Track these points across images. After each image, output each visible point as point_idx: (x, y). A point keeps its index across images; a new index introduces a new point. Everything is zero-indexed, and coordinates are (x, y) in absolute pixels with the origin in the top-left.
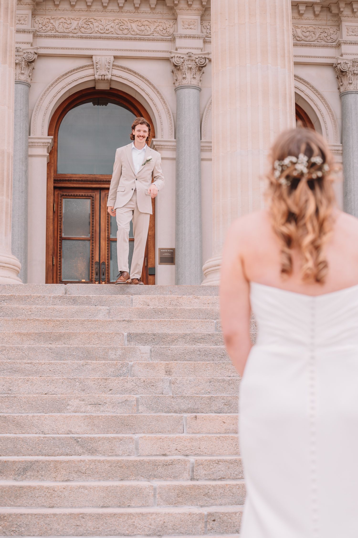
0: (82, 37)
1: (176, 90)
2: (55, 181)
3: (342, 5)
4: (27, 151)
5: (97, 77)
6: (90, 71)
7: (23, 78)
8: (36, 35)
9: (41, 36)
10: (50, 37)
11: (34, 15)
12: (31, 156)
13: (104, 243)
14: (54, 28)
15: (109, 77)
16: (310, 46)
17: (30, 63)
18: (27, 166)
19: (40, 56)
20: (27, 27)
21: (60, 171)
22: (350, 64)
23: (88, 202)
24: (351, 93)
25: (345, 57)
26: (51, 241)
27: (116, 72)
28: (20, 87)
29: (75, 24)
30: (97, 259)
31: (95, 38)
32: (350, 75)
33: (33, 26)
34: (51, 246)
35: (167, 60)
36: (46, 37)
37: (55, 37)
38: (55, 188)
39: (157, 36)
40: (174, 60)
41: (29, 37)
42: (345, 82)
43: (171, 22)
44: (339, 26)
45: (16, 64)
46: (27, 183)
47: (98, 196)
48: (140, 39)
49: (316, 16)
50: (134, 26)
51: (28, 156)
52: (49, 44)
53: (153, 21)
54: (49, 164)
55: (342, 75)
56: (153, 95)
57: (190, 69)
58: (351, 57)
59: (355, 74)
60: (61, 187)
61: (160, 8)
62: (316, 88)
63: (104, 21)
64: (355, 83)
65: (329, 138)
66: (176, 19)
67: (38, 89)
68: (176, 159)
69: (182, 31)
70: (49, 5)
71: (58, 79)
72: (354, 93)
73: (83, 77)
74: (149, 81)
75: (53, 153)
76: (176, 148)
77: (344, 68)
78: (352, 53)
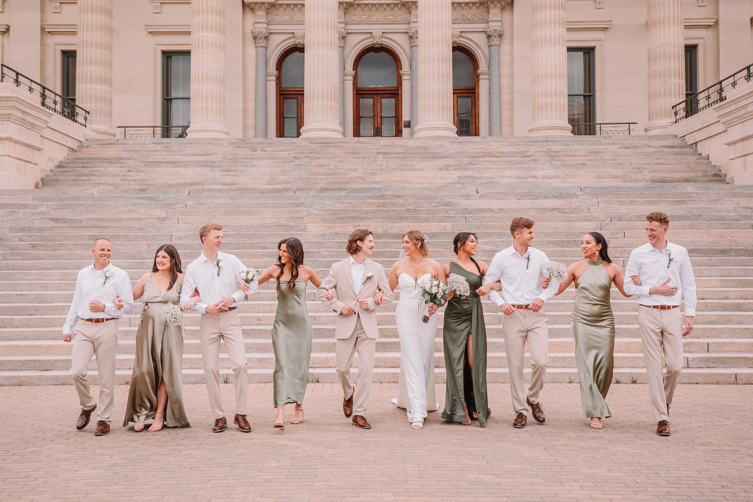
0: (367, 24)
1: (411, 47)
2: (357, 91)
3: (489, 3)
4: (344, 78)
5: (374, 42)
6: (371, 40)
7: (341, 44)
8: (346, 24)
9: (348, 24)
10: (353, 24)
11: (345, 14)
12: (345, 80)
13: (379, 119)
14: (354, 20)
15: (380, 42)
16: (474, 23)
17: (344, 38)
18: (344, 84)
19: (348, 34)
20: (342, 20)
21: (359, 86)
22: (493, 31)
23: (372, 100)
24: (493, 45)
25: (491, 28)
26: (355, 119)
27: (384, 40)
28: (340, 49)
29: (364, 17)
30: (376, 126)
31: (373, 24)
32: (493, 37)
33: (345, 20)
34: (355, 121)
35: (407, 33)
36: (351, 24)
37: (355, 24)
38: (356, 94)
39: (402, 22)
40: (410, 34)
41: (343, 25)
42: (491, 40)
43: (408, 15)
44: (488, 13)
45: (339, 39)
46: (344, 93)
47: (376, 97)
48: (394, 24)
49: (478, 8)
50: (391, 17)
51: (344, 80)
52: (352, 28)
53: (400, 14)
54: (353, 83)
55: (489, 37)
56: (400, 50)
57: (417, 37)
58: (494, 28)
59: (495, 36)
60: (360, 93)
61: (403, 8)
62: (477, 43)
63: (378, 15)
64: (495, 41)
65: (483, 67)
66: (410, 13)
67: (348, 49)
68: (411, 80)
69: (413, 19)
70: (352, 9)
71: (357, 44)
72: (496, 45)
73: (368, 43)
74: (398, 43)
75: (355, 78)
76: (411, 75)
77: (490, 33)
78: (494, 26)
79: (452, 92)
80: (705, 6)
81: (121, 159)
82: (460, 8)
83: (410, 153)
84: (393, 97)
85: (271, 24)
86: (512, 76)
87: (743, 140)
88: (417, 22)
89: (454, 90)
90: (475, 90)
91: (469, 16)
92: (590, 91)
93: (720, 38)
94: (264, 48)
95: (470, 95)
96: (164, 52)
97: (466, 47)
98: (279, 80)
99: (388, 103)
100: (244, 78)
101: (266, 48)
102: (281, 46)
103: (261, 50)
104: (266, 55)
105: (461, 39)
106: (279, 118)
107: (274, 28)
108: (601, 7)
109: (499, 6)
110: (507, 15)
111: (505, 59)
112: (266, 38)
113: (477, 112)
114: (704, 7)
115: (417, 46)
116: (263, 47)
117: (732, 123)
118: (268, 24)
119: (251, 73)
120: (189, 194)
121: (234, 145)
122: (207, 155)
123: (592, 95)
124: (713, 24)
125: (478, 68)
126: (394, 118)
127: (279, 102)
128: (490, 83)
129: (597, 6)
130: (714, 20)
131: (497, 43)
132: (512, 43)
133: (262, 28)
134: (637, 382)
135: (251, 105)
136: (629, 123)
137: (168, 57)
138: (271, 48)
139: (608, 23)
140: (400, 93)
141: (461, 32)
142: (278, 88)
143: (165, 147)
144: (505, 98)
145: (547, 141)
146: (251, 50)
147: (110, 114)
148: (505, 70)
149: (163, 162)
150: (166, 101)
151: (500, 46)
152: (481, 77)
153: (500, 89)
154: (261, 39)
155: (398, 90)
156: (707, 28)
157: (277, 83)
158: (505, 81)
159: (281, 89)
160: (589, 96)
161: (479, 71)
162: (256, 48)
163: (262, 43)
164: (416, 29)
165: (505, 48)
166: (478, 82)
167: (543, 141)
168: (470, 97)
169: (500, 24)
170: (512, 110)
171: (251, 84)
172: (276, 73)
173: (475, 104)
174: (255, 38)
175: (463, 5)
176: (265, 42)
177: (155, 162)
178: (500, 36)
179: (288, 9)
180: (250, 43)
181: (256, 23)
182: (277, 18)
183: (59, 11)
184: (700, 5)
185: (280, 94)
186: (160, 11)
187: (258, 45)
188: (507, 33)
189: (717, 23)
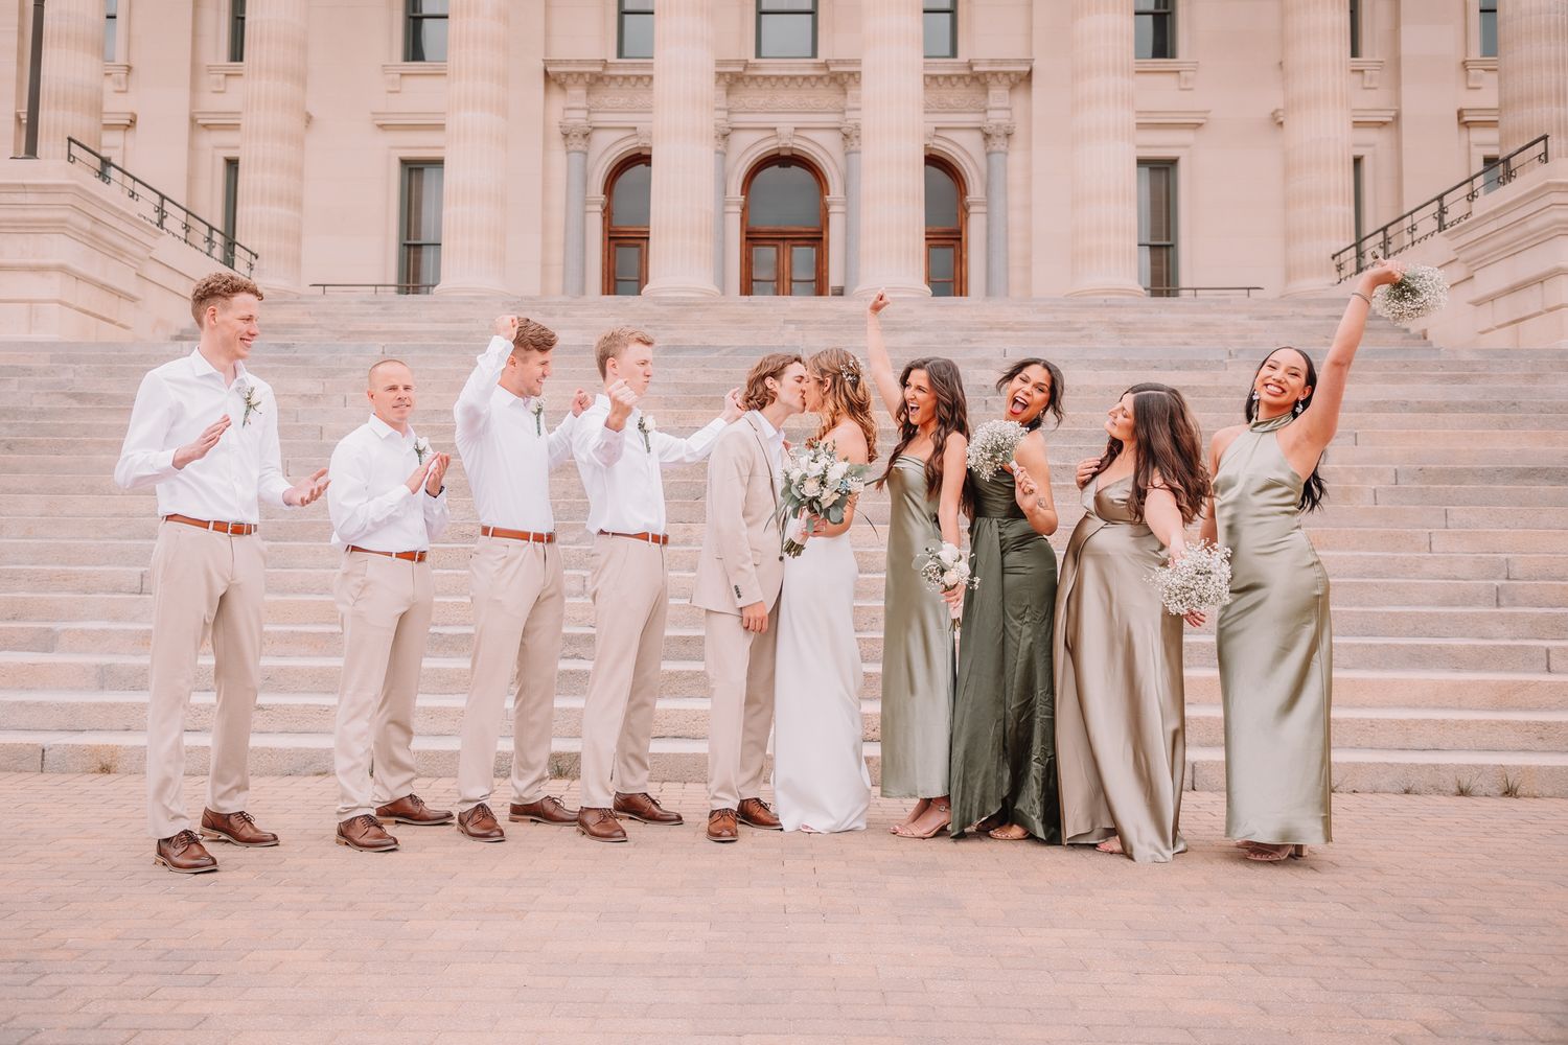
0: (767, 112)
1: (846, 154)
2: (747, 233)
3: (989, 75)
4: (723, 209)
5: (781, 146)
6: (774, 141)
7: (719, 148)
8: (730, 112)
9: (734, 113)
10: (741, 113)
11: (728, 94)
12: (728, 212)
13: (787, 284)
14: (744, 105)
15: (790, 145)
16: (960, 112)
17: (725, 136)
18: (724, 220)
19: (733, 129)
20: (723, 105)
21: (752, 225)
22: (994, 127)
23: (774, 249)
24: (994, 153)
25: (991, 121)
26: (744, 283)
27: (796, 141)
28: (718, 156)
29: (762, 101)
31: (779, 112)
32: (994, 137)
33: (727, 104)
34: (744, 287)
35: (839, 129)
36: (738, 113)
37: (745, 112)
38: (747, 238)
39: (832, 110)
40: (844, 130)
41: (724, 114)
42: (990, 143)
43: (842, 96)
44: (987, 94)
45: (716, 137)
46: (724, 234)
47: (782, 245)
48: (816, 112)
49: (967, 86)
50: (811, 100)
51: (725, 213)
52: (741, 119)
53: (826, 96)
54: (742, 219)
55: (987, 136)
56: (827, 159)
57: (857, 137)
58: (995, 121)
59: (998, 136)
60: (752, 238)
61: (832, 86)
62: (965, 150)
63: (787, 98)
64: (998, 144)
65: (975, 191)
66: (846, 94)
67: (732, 157)
68: (845, 214)
69: (850, 104)
70: (741, 85)
71: (749, 148)
72: (1000, 152)
73: (767, 146)
74: (823, 148)
75: (745, 209)
76: (845, 204)
77: (988, 131)
78: (996, 118)
79: (923, 236)
80: (1374, 88)
81: (297, 326)
82: (935, 86)
83: (848, 322)
84: (813, 246)
85: (594, 112)
86: (1028, 208)
87: (1513, 289)
88: (859, 109)
89: (927, 233)
90: (960, 233)
91: (952, 101)
92: (1168, 239)
93: (1404, 146)
94: (582, 155)
95: (952, 242)
96: (404, 162)
97: (942, 156)
98: (608, 213)
99: (803, 255)
100: (545, 207)
101: (586, 154)
102: (612, 151)
103: (576, 157)
104: (585, 166)
105: (937, 141)
106: (606, 281)
107: (599, 119)
108: (1189, 86)
109: (1005, 81)
110: (1019, 99)
111: (1016, 177)
112: (586, 135)
113: (964, 275)
114: (1374, 91)
115: (859, 152)
116: (580, 152)
117: (1486, 259)
118: (589, 112)
119: (558, 199)
120: (383, 353)
121: (513, 307)
122: (460, 321)
123: (1172, 246)
124: (1391, 119)
125: (966, 194)
126: (814, 284)
127: (606, 252)
128: (988, 220)
129: (1183, 86)
130: (1393, 113)
131: (1003, 148)
132: (1029, 148)
133: (578, 118)
134: (1518, 793)
135: (556, 256)
136: (1249, 289)
137: (410, 170)
138: (593, 156)
139: (1204, 115)
140: (825, 237)
141: (936, 128)
142: (606, 226)
143: (383, 309)
144: (1016, 247)
145: (1108, 306)
146: (558, 157)
147: (297, 261)
148: (1016, 198)
149: (374, 333)
150: (406, 248)
151: (1007, 154)
152: (972, 210)
153: (1007, 231)
154: (578, 137)
155: (821, 233)
156: (1379, 127)
157: (604, 218)
158: (1016, 217)
159: (611, 229)
160: (1167, 246)
161: (970, 198)
162: (568, 153)
163: (578, 144)
164: (857, 121)
165: (1016, 158)
166: (967, 218)
167: (1101, 306)
168: (953, 246)
169: (1006, 114)
170: (1028, 269)
171: (557, 217)
172: (602, 198)
173: (960, 260)
174: (566, 136)
175: (941, 80)
176: (584, 142)
177: (360, 332)
178: (1008, 135)
179: (626, 86)
180: (558, 146)
181: (569, 109)
182: (606, 101)
183: (222, 89)
184: (1366, 85)
185: (610, 238)
186: (398, 89)
187: (572, 148)
188: (1019, 131)
189: (1397, 118)
